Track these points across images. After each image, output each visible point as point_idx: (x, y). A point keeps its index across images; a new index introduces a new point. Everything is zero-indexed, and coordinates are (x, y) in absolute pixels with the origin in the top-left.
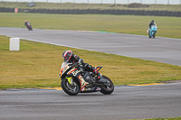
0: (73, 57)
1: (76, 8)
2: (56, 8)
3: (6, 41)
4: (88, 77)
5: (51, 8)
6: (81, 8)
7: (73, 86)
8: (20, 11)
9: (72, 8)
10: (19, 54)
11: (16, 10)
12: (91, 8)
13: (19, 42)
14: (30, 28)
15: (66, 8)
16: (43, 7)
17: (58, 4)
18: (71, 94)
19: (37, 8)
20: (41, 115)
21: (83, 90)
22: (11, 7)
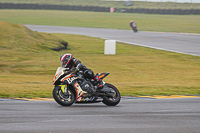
0: (71, 61)
1: (178, 8)
2: (156, 8)
3: (101, 44)
4: (87, 85)
5: (151, 8)
6: (183, 8)
7: (67, 96)
8: (116, 10)
9: (173, 8)
10: (115, 58)
11: (112, 10)
12: (195, 8)
13: (114, 45)
14: (135, 30)
15: (167, 8)
16: (141, 7)
17: (158, 3)
18: (64, 105)
19: (135, 7)
20: (139, 126)
21: (80, 100)
22: (107, 6)
